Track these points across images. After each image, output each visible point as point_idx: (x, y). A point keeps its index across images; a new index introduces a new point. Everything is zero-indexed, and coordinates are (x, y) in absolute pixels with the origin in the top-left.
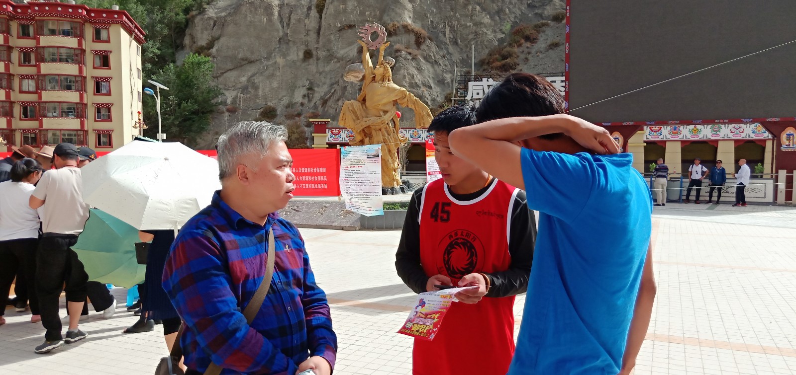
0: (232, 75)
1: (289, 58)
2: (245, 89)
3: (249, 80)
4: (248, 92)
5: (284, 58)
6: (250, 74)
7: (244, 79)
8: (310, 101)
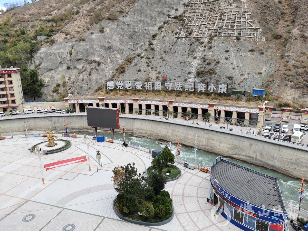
0: (47, 74)
1: (63, 68)
2: (51, 78)
3: (52, 75)
4: (52, 79)
5: (62, 68)
6: (52, 73)
7: (50, 75)
8: (70, 81)
